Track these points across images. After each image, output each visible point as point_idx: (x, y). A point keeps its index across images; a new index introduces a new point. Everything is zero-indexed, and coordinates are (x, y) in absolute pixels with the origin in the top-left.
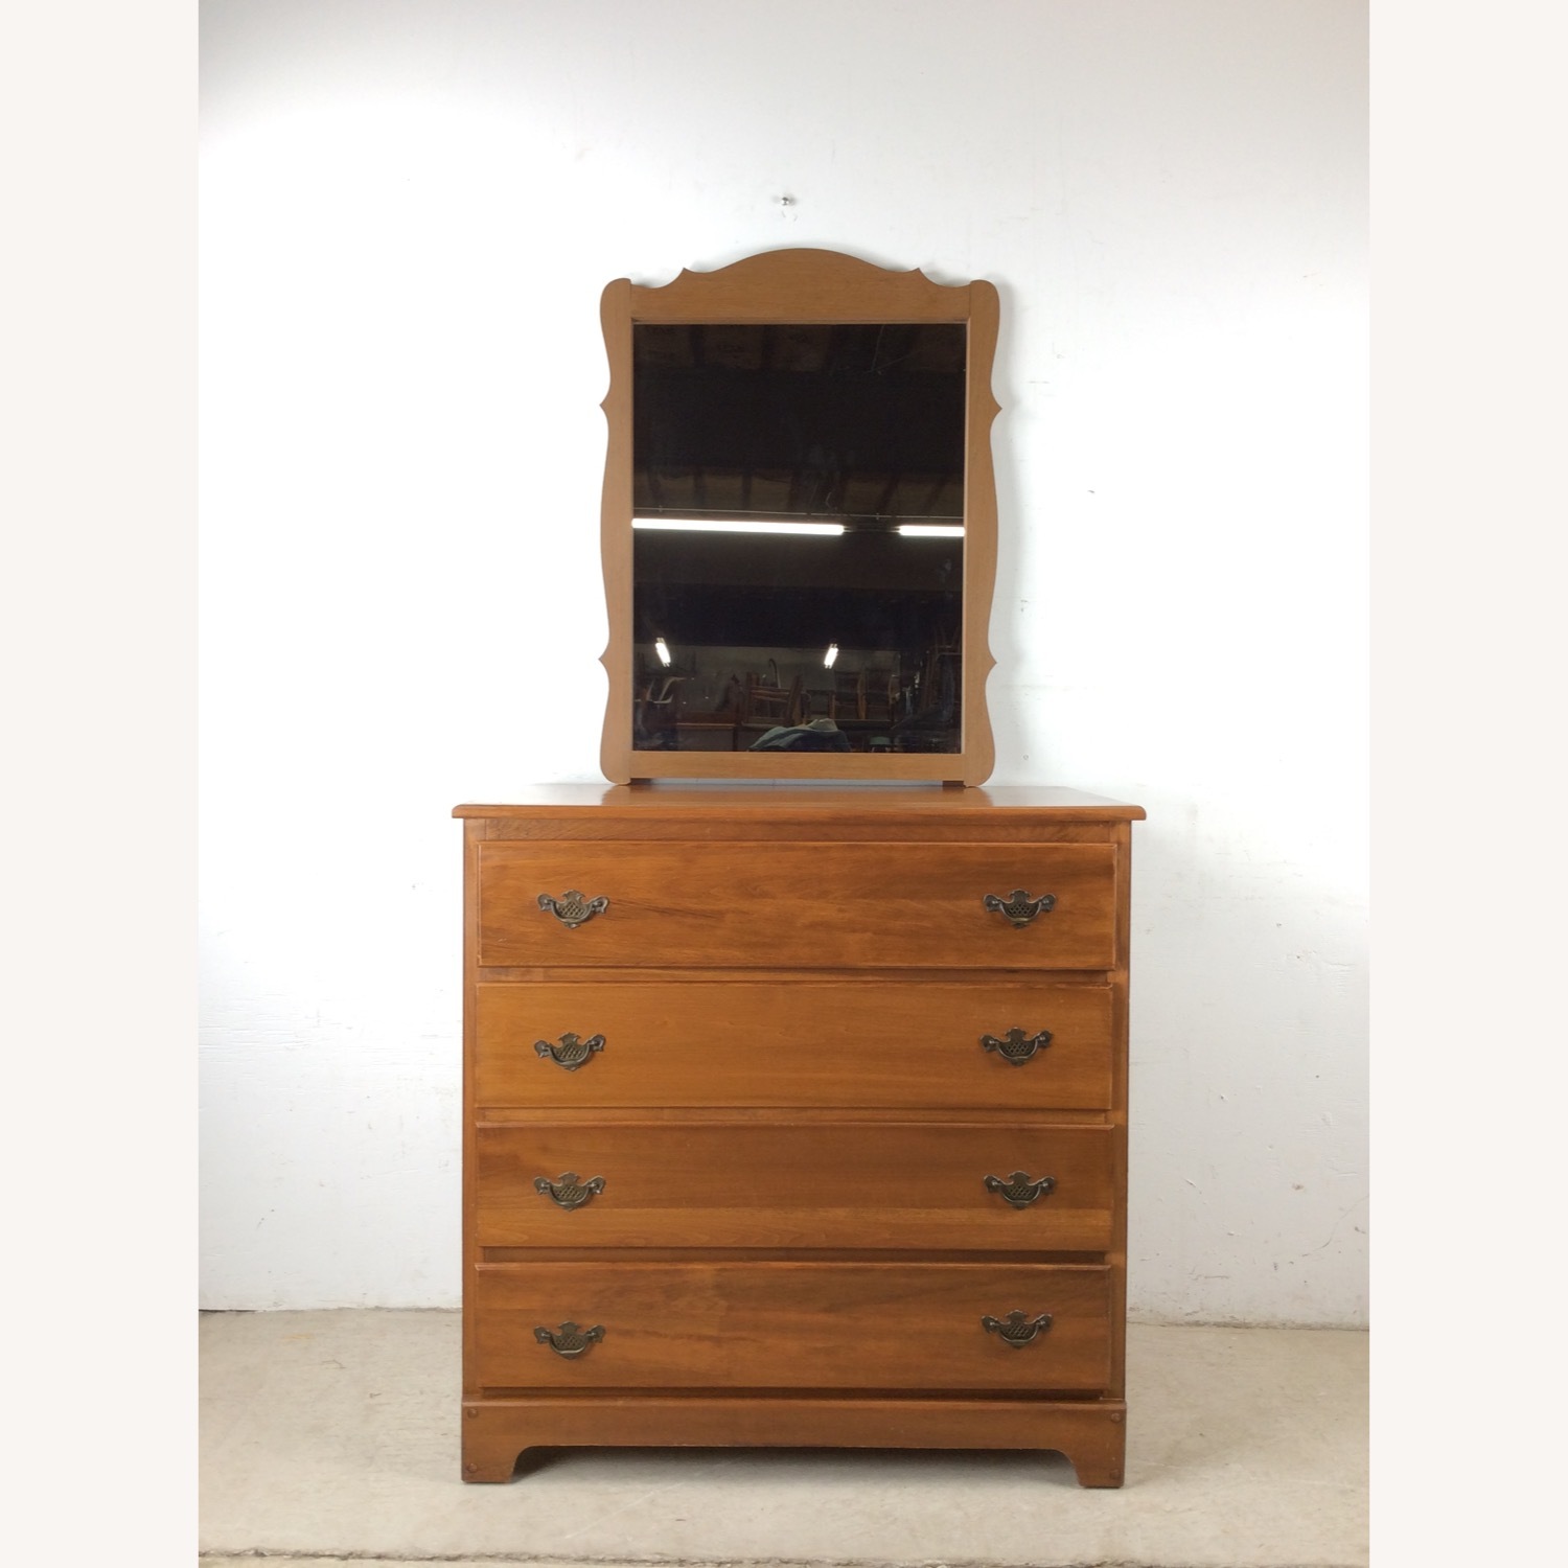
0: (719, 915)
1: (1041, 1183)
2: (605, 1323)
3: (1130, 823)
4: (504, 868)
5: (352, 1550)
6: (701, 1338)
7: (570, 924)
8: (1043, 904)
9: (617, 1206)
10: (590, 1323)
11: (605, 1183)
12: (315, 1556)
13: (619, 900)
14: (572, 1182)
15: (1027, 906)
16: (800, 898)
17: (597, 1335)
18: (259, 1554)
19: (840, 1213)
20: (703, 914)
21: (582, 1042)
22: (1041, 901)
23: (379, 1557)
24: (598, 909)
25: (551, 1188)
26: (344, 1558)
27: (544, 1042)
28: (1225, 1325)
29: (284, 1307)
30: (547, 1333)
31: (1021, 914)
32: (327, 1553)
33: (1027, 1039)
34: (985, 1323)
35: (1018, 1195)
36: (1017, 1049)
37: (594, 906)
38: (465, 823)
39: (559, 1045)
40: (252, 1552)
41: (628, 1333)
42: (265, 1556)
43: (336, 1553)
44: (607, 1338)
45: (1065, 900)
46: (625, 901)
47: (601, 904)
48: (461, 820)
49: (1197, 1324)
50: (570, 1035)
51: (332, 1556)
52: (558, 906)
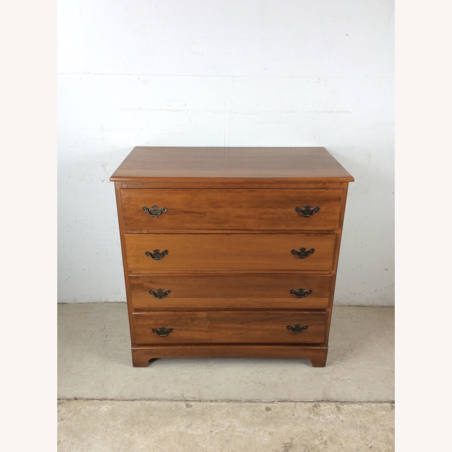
0: (205, 213)
1: (308, 291)
2: (173, 328)
3: (348, 183)
4: (130, 198)
5: (103, 398)
6: (202, 331)
7: (154, 217)
8: (315, 210)
9: (175, 297)
10: (169, 327)
11: (171, 291)
12: (93, 399)
13: (171, 209)
14: (160, 291)
15: (310, 210)
16: (232, 208)
17: (171, 330)
18: (76, 399)
19: (244, 299)
20: (200, 213)
21: (160, 252)
22: (315, 209)
23: (111, 400)
24: (163, 212)
25: (154, 293)
26: (101, 400)
27: (148, 252)
28: (358, 306)
29: (77, 302)
30: (156, 330)
31: (307, 213)
32: (96, 399)
33: (306, 250)
34: (288, 327)
35: (300, 294)
36: (303, 254)
37: (162, 211)
38: (115, 183)
39: (153, 253)
40: (74, 398)
41: (181, 330)
42: (78, 399)
43: (99, 398)
44: (174, 331)
45: (323, 209)
46: (172, 209)
47: (164, 210)
48: (114, 182)
49: (350, 306)
50: (157, 250)
51: (97, 399)
52: (150, 210)
